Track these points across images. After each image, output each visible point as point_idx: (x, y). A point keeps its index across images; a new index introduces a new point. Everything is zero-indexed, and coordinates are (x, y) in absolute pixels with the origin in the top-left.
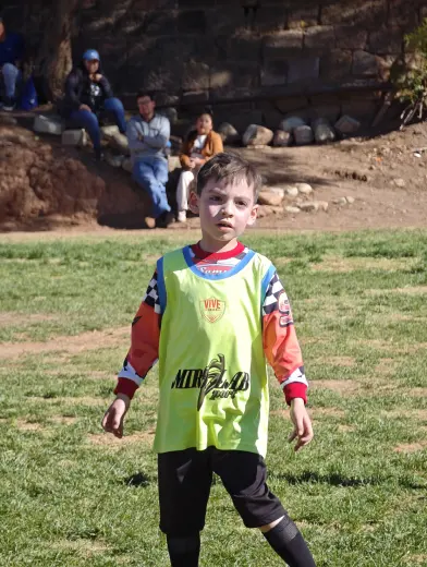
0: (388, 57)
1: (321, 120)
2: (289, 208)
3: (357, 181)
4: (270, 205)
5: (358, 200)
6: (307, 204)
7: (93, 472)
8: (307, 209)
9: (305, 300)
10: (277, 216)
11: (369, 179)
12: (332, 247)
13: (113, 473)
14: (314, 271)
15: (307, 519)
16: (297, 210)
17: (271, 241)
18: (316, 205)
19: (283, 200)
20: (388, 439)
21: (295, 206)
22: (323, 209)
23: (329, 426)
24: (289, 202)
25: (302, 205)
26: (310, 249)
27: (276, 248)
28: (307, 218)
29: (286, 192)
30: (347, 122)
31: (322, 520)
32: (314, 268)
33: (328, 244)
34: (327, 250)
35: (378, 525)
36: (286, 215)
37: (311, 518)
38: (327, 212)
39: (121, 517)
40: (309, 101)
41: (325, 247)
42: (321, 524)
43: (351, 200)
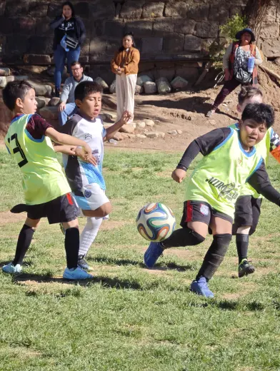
0: (209, 40)
1: (162, 78)
2: (139, 135)
3: (185, 120)
4: (127, 132)
5: (184, 132)
6: (151, 133)
7: (24, 303)
8: (151, 137)
9: (154, 196)
10: (131, 140)
11: (192, 118)
12: (169, 162)
13: (37, 304)
14: (158, 177)
15: (169, 340)
16: (145, 137)
17: (128, 157)
18: (157, 134)
19: (135, 129)
20: (217, 290)
21: (143, 134)
22: (162, 137)
23: (178, 279)
24: (139, 131)
25: (147, 134)
26: (155, 163)
27: (132, 161)
28: (151, 142)
29: (137, 125)
30: (179, 81)
31: (179, 341)
32: (157, 175)
33: (166, 160)
34: (166, 164)
35: (216, 346)
36: (136, 139)
37: (171, 340)
38: (164, 139)
39: (45, 333)
40: (155, 66)
41: (164, 162)
42: (178, 344)
43: (180, 132)
